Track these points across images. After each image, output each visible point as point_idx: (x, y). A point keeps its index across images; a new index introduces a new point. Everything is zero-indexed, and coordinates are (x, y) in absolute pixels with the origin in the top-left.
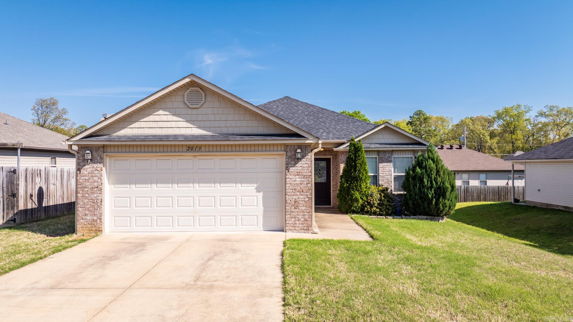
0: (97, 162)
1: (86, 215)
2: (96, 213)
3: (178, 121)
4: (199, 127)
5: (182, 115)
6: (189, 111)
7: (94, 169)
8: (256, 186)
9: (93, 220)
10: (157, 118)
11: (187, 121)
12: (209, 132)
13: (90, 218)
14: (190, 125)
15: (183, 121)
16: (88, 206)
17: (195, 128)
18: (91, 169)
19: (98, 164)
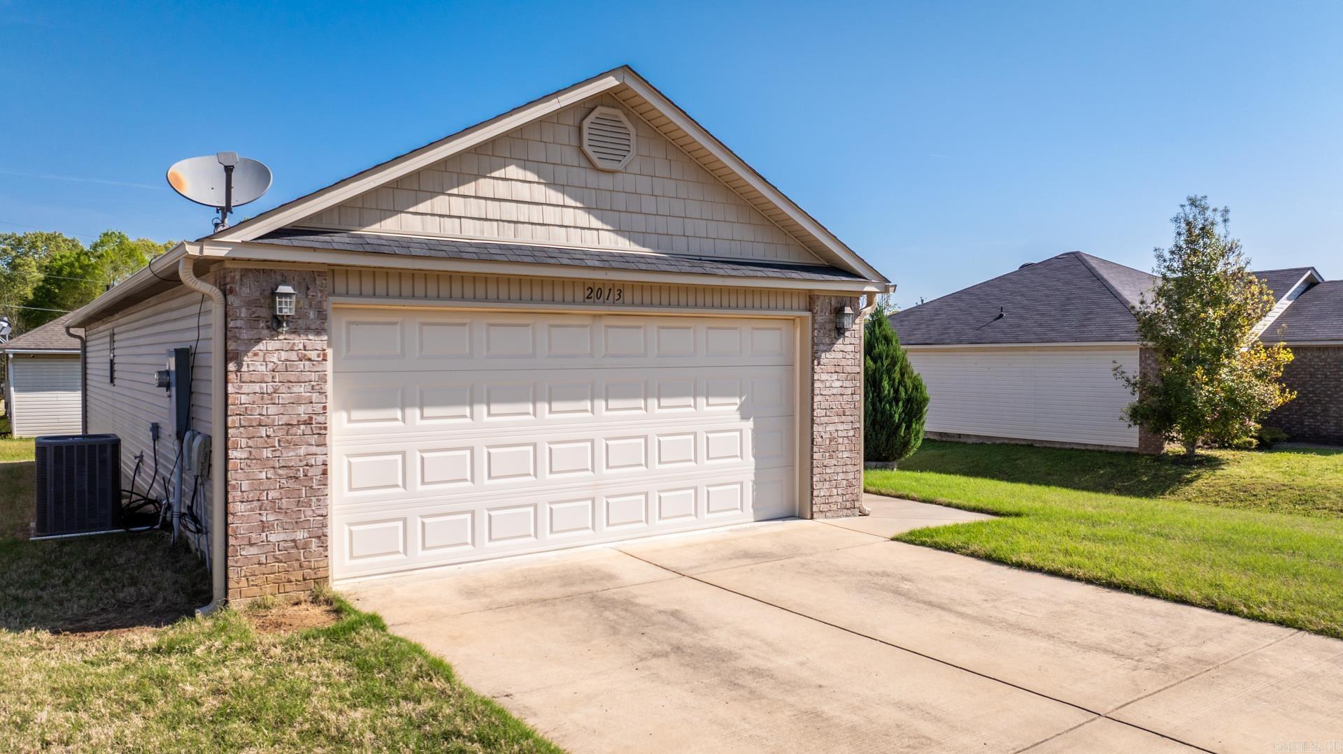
0: (307, 330)
1: (264, 527)
2: (303, 519)
3: (562, 206)
4: (619, 231)
5: (573, 188)
6: (593, 178)
7: (293, 356)
8: (739, 404)
9: (293, 544)
10: (502, 190)
11: (588, 209)
12: (644, 247)
13: (282, 537)
14: (596, 223)
15: (574, 208)
16: (272, 494)
17: (607, 233)
18: (284, 355)
19: (311, 337)
